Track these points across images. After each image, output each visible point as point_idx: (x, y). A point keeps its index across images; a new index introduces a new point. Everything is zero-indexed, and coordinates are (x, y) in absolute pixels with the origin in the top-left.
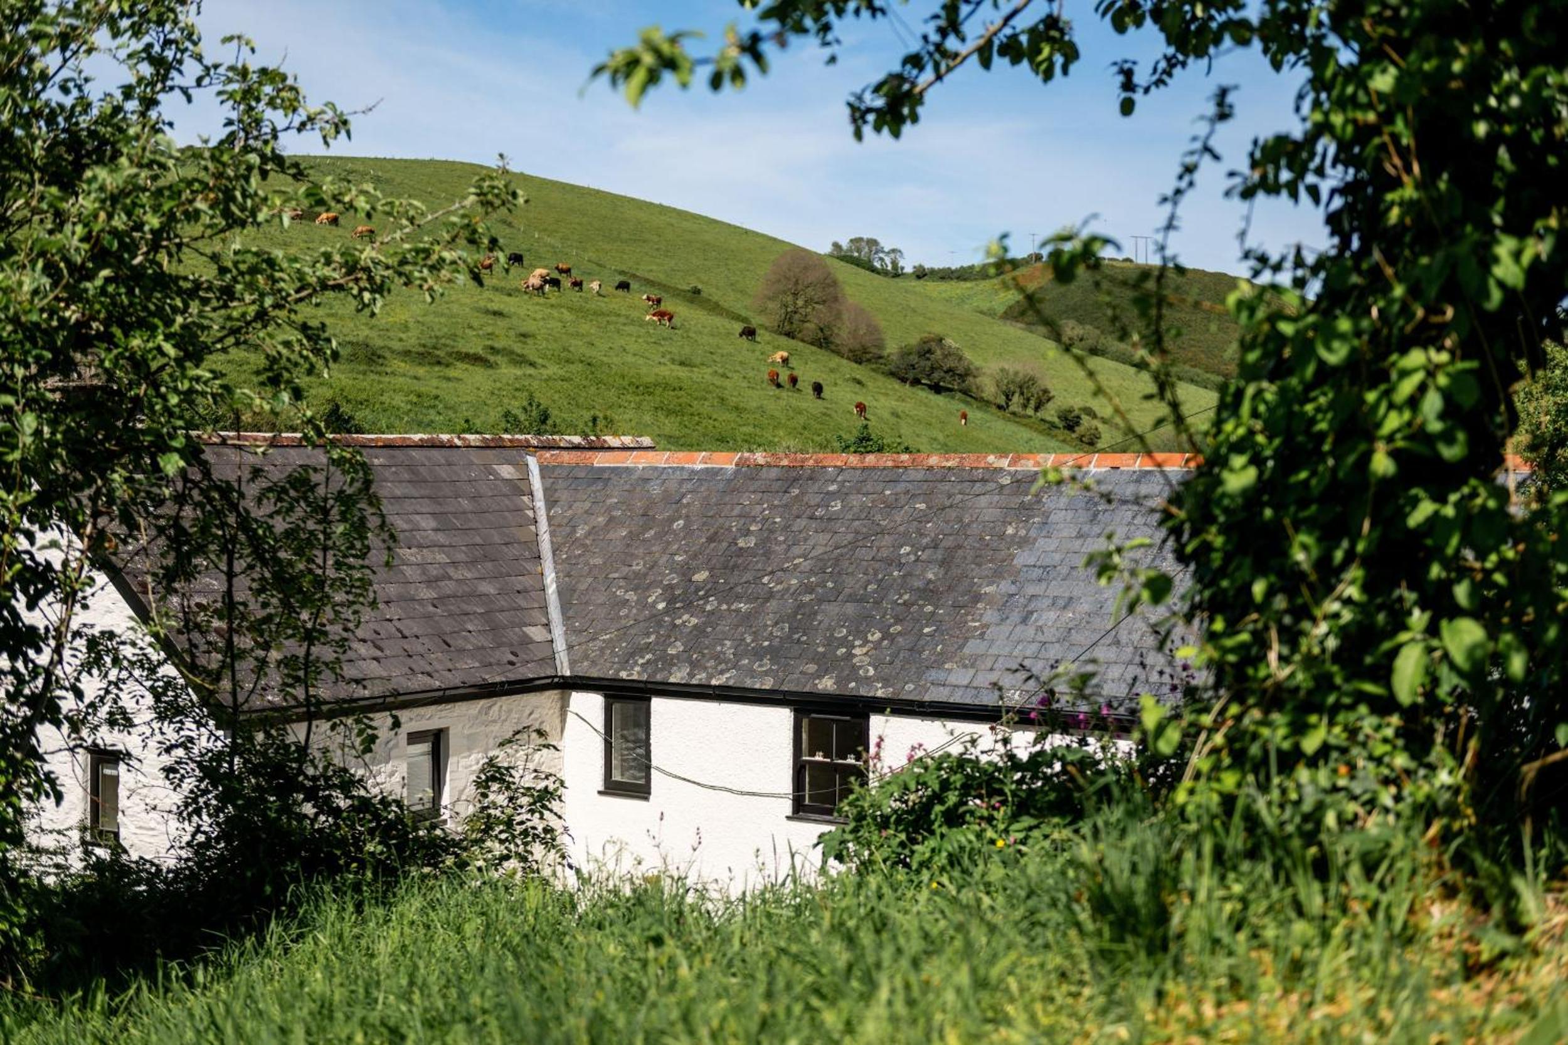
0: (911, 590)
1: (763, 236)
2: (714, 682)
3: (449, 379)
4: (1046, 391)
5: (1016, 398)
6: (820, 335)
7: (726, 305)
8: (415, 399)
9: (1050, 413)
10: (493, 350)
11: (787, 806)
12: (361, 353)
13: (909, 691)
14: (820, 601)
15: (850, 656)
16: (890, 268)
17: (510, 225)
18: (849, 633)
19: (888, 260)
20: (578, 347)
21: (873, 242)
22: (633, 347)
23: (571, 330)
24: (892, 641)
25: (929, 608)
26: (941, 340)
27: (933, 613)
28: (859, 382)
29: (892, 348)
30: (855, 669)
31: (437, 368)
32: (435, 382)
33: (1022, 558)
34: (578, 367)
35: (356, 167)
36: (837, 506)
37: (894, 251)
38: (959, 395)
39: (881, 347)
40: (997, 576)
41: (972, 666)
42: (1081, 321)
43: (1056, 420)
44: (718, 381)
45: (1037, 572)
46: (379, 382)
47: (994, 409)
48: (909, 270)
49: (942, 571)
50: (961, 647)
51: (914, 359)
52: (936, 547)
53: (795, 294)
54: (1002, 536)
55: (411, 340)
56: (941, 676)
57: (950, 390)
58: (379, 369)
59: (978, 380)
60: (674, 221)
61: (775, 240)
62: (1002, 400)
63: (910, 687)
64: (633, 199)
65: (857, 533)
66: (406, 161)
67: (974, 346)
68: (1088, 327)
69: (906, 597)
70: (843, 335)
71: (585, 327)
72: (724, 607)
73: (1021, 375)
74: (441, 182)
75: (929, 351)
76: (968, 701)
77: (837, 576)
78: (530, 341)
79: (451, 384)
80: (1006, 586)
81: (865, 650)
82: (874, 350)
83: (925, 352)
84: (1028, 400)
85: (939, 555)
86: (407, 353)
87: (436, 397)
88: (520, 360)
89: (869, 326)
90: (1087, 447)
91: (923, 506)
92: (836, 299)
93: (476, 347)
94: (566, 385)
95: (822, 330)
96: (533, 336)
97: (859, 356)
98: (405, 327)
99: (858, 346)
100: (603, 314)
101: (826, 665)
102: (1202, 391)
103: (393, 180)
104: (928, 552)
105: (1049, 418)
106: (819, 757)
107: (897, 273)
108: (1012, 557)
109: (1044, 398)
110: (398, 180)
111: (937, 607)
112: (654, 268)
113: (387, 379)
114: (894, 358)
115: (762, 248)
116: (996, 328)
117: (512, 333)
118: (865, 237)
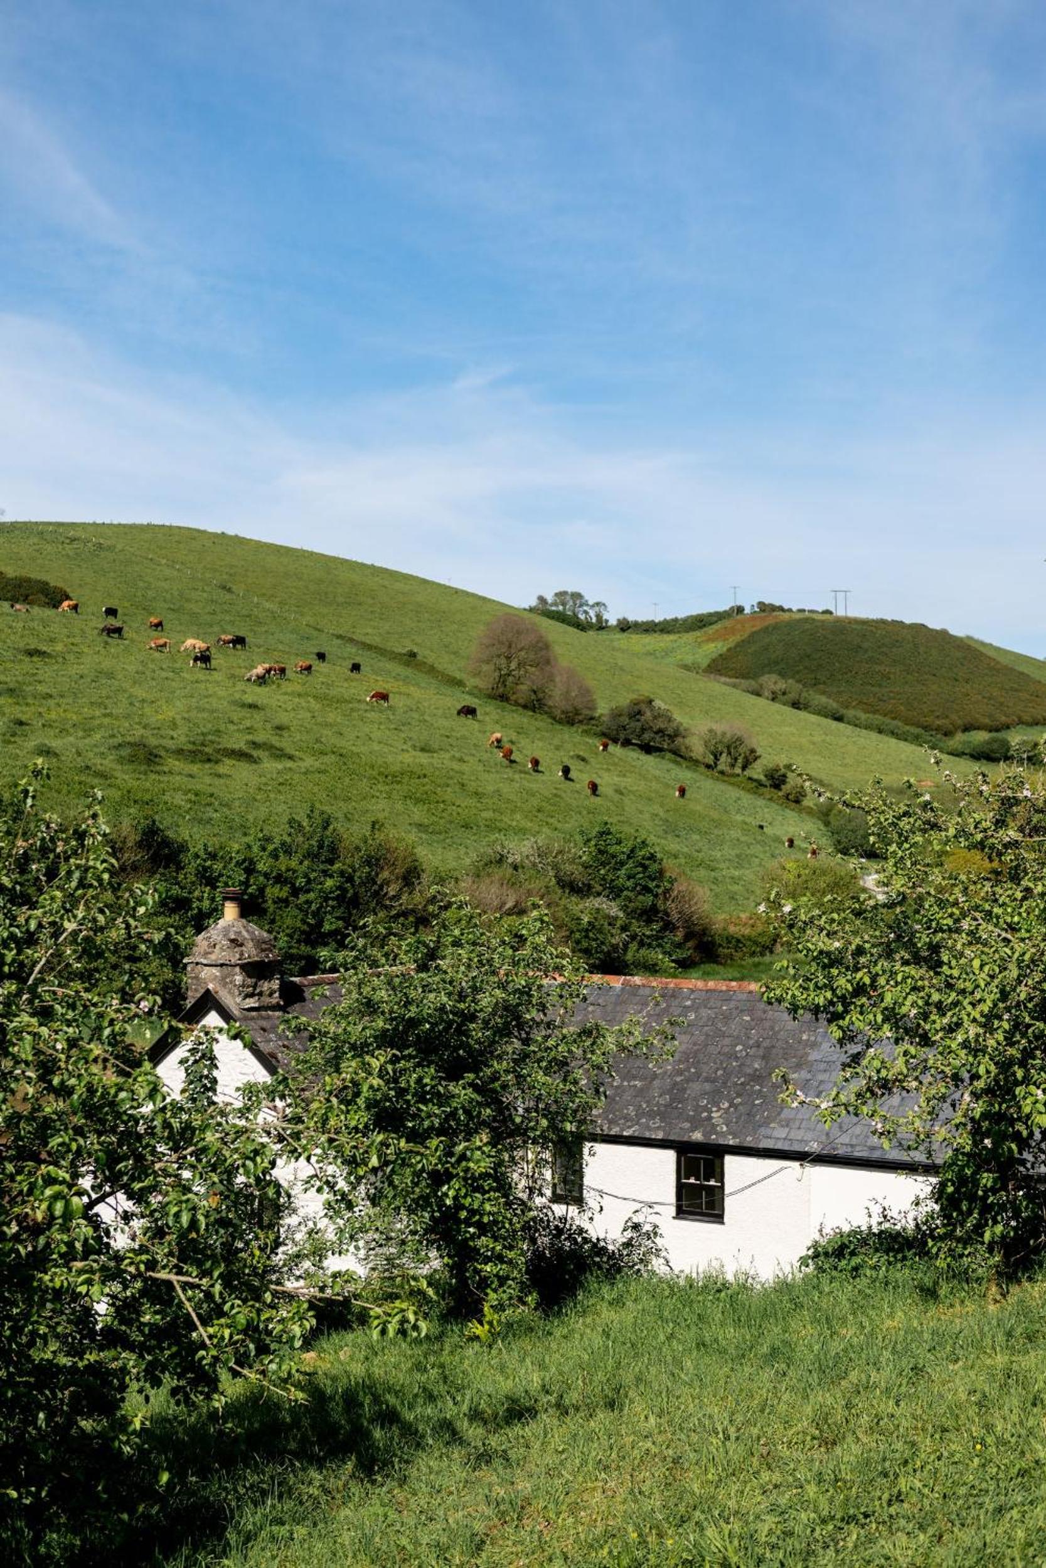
0: (745, 1075)
1: (474, 595)
2: (625, 1133)
3: (219, 776)
4: (753, 751)
5: (724, 758)
6: (533, 697)
7: (440, 667)
8: (193, 798)
9: (757, 771)
10: (255, 745)
11: (673, 1211)
12: (141, 754)
13: (749, 1141)
14: (688, 1081)
15: (710, 1118)
16: (594, 620)
17: (229, 590)
18: (708, 1103)
19: (592, 613)
20: (329, 737)
21: (577, 596)
22: (377, 734)
23: (320, 720)
24: (736, 1109)
25: (758, 1087)
26: (651, 702)
27: (760, 1091)
28: (583, 760)
29: (603, 709)
30: (714, 1126)
31: (207, 766)
32: (208, 780)
33: (814, 1055)
34: (333, 758)
35: (77, 535)
36: (692, 1016)
37: (598, 604)
38: (668, 755)
39: (593, 709)
40: (798, 1067)
41: (787, 1126)
42: (782, 675)
43: (762, 777)
44: (456, 766)
45: (823, 1066)
46: (160, 782)
47: (702, 769)
48: (613, 622)
49: (764, 1063)
50: (779, 1114)
51: (625, 720)
52: (758, 1046)
53: (508, 658)
54: (800, 1041)
55: (181, 737)
56: (768, 1132)
57: (660, 750)
58: (158, 768)
59: (687, 741)
60: (386, 583)
61: (484, 599)
62: (710, 759)
63: (749, 1139)
64: (347, 561)
65: (707, 1035)
66: (125, 526)
67: (680, 704)
68: (790, 681)
69: (742, 1079)
70: (556, 698)
71: (332, 717)
72: (626, 1083)
73: (728, 735)
74: (161, 548)
75: (639, 713)
76: (786, 1148)
77: (696, 1065)
78: (285, 734)
79: (222, 781)
80: (804, 1074)
81: (719, 1114)
82: (586, 712)
83: (635, 713)
84: (736, 759)
85: (761, 1052)
86: (179, 752)
87: (212, 795)
88: (280, 754)
89: (580, 688)
90: (793, 805)
91: (748, 1018)
92: (548, 662)
93: (238, 742)
94: (323, 777)
95: (535, 692)
96: (288, 728)
97: (571, 718)
98: (174, 725)
99: (570, 709)
100: (346, 701)
101: (696, 1124)
102: (902, 744)
103: (115, 547)
104: (754, 1049)
105: (755, 777)
106: (692, 1181)
107: (601, 626)
108: (807, 1054)
109: (751, 758)
110: (119, 547)
111: (762, 1086)
112: (370, 631)
113: (165, 779)
114: (604, 719)
115: (473, 608)
116: (701, 685)
117: (268, 726)
118: (569, 591)
